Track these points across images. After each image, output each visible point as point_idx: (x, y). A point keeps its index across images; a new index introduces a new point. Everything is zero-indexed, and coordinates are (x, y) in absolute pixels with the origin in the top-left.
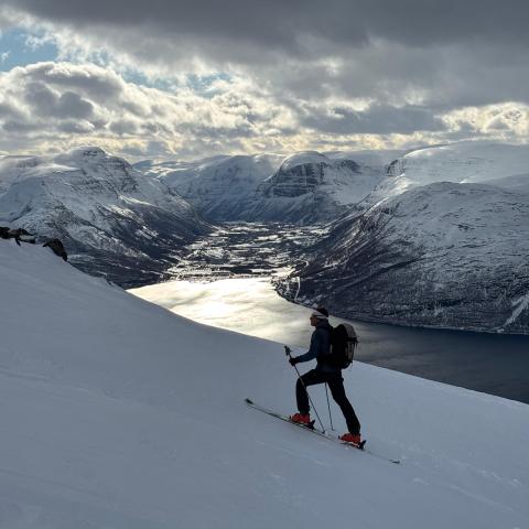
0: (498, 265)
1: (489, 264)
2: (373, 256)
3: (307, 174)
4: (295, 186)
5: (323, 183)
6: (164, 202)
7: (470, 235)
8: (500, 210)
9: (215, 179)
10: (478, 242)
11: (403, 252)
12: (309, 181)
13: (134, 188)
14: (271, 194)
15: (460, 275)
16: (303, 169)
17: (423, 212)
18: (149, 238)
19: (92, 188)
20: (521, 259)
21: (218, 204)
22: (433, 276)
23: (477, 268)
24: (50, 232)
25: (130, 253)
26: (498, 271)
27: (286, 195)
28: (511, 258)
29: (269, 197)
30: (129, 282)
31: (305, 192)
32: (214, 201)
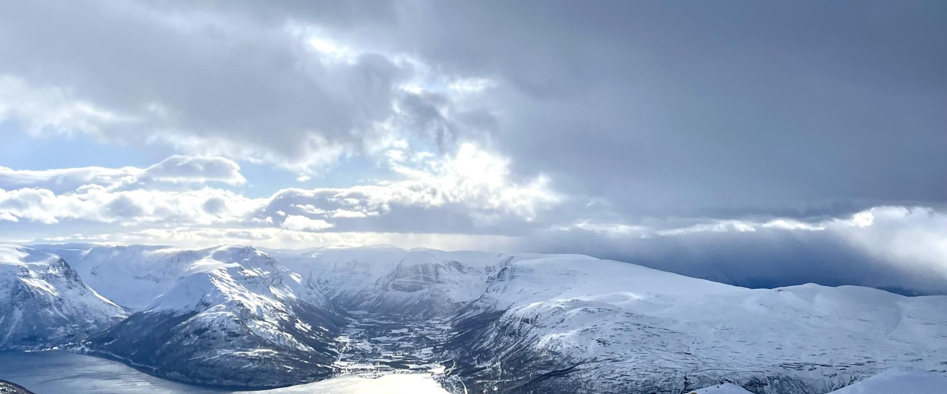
0: (643, 380)
1: (635, 378)
2: (526, 362)
3: (424, 273)
4: (412, 283)
5: (439, 282)
6: (306, 295)
7: (609, 349)
8: (628, 329)
9: (334, 271)
10: (616, 356)
11: (553, 360)
12: (425, 279)
13: (281, 283)
14: (390, 288)
15: (614, 386)
16: (420, 269)
17: (561, 325)
18: (307, 331)
19: (249, 283)
20: (661, 375)
21: (337, 294)
22: (592, 386)
23: (628, 381)
24: (237, 328)
25: (302, 347)
26: (644, 385)
27: (404, 290)
28: (653, 375)
29: (387, 290)
30: (311, 376)
31: (421, 288)
32: (334, 291)
